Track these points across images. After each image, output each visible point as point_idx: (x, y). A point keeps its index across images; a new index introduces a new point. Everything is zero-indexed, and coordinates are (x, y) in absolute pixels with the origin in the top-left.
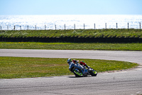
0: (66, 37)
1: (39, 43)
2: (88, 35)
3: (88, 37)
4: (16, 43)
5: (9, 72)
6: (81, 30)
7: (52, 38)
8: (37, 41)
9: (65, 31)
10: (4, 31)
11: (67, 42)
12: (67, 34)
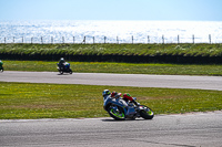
0: (165, 55)
1: (122, 64)
2: (200, 52)
3: (200, 56)
4: (86, 64)
5: (76, 108)
6: (188, 45)
7: (142, 56)
8: (120, 61)
9: (164, 46)
10: (67, 45)
11: (167, 62)
12: (167, 51)
